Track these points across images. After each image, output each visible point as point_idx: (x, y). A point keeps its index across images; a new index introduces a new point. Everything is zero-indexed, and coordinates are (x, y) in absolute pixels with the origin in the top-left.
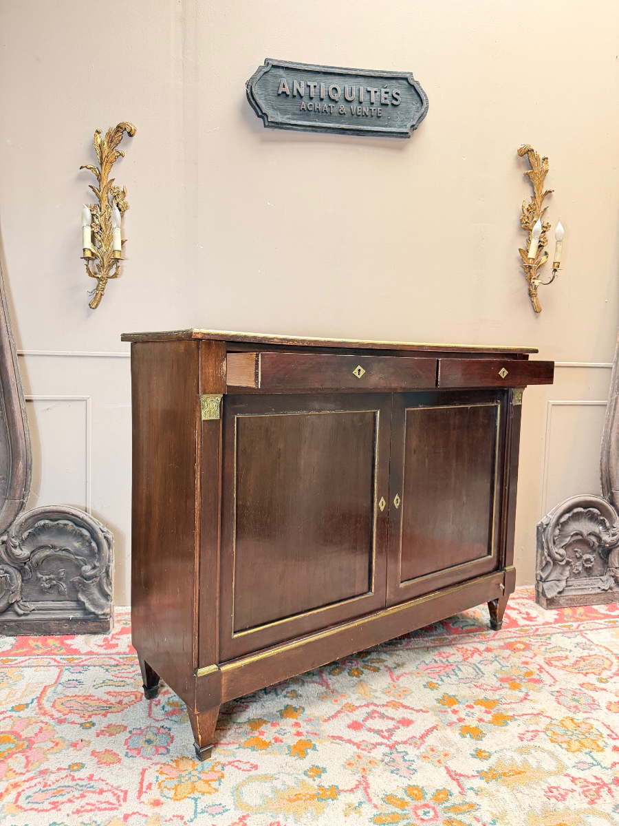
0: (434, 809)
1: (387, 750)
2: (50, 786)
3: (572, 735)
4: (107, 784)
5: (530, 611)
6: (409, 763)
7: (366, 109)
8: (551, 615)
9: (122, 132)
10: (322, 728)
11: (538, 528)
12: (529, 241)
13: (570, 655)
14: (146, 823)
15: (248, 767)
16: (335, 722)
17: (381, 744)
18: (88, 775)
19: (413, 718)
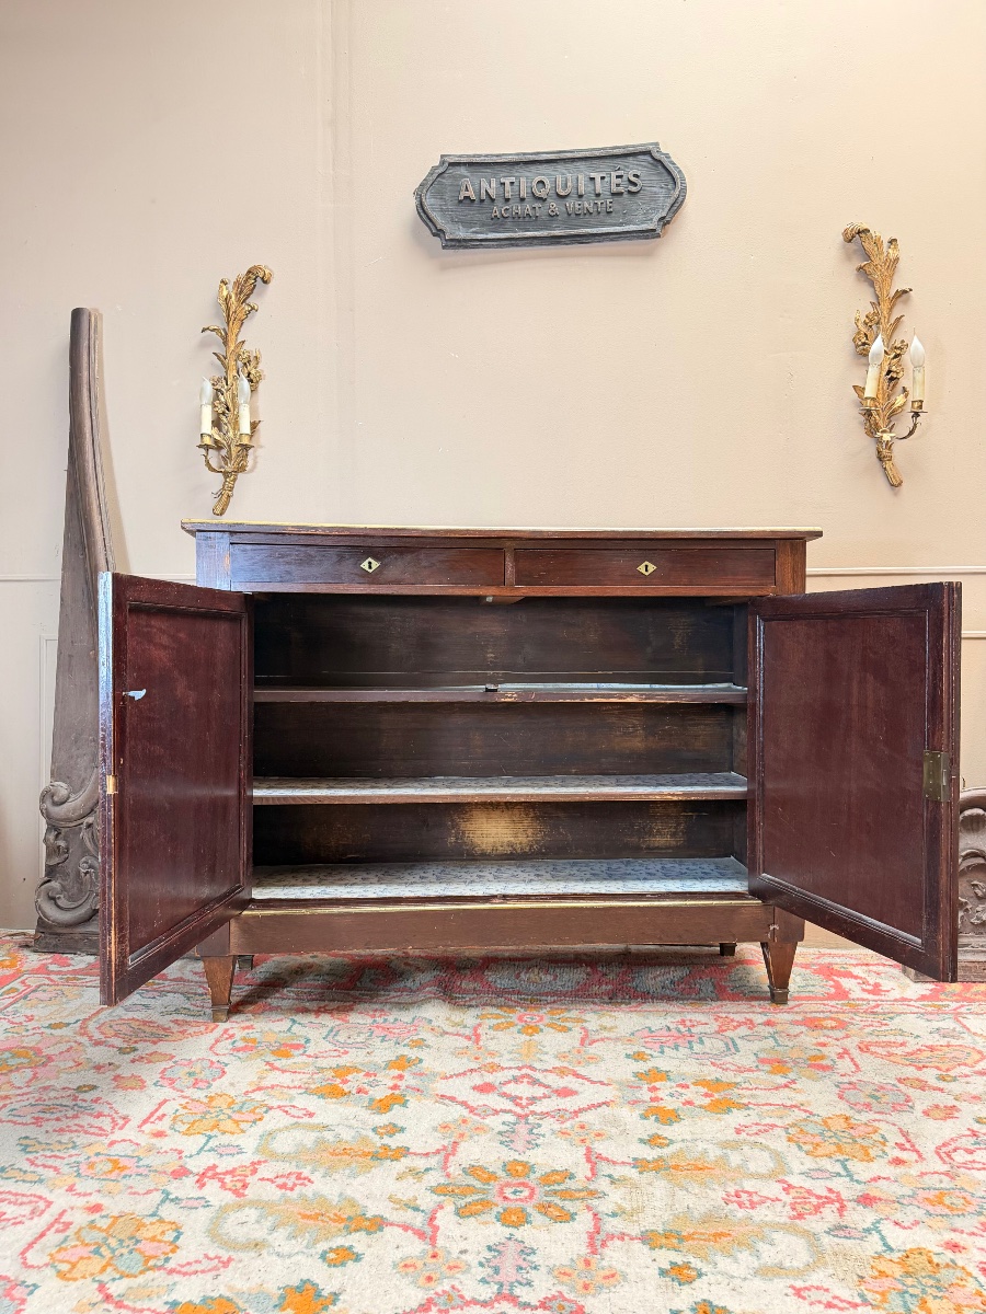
0: (532, 1189)
1: (513, 1119)
2: (45, 1100)
3: (831, 1137)
4: (112, 1108)
5: (883, 982)
6: (535, 1137)
7: (588, 203)
8: (919, 990)
9: (254, 280)
10: (434, 1085)
13: (912, 1042)
14: (134, 1151)
15: (300, 1113)
16: (458, 1081)
17: (510, 1111)
18: (94, 1097)
19: (580, 1090)
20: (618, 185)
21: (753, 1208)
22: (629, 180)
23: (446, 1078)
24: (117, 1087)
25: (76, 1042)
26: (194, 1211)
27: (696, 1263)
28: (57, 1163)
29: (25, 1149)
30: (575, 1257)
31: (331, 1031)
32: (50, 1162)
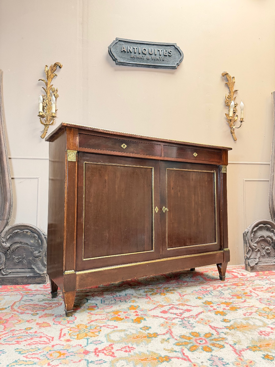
0: (205, 340)
1: (180, 320)
2: (16, 335)
3: (269, 313)
4: (44, 334)
5: (243, 273)
6: (191, 324)
7: (158, 57)
8: (253, 274)
9: (57, 66)
10: (148, 313)
11: (243, 234)
12: (229, 111)
13: (264, 287)
14: (63, 347)
15: (113, 327)
16: (154, 311)
17: (177, 318)
18: (34, 331)
19: (192, 309)
20: (166, 53)
21: (269, 335)
22: (169, 52)
23: (150, 311)
24: (40, 327)
25: (13, 314)
26: (102, 365)
27: (270, 354)
28: (36, 356)
29: (20, 353)
30: (236, 358)
31: (102, 301)
32: (33, 356)
